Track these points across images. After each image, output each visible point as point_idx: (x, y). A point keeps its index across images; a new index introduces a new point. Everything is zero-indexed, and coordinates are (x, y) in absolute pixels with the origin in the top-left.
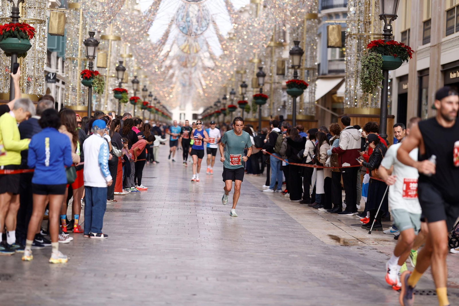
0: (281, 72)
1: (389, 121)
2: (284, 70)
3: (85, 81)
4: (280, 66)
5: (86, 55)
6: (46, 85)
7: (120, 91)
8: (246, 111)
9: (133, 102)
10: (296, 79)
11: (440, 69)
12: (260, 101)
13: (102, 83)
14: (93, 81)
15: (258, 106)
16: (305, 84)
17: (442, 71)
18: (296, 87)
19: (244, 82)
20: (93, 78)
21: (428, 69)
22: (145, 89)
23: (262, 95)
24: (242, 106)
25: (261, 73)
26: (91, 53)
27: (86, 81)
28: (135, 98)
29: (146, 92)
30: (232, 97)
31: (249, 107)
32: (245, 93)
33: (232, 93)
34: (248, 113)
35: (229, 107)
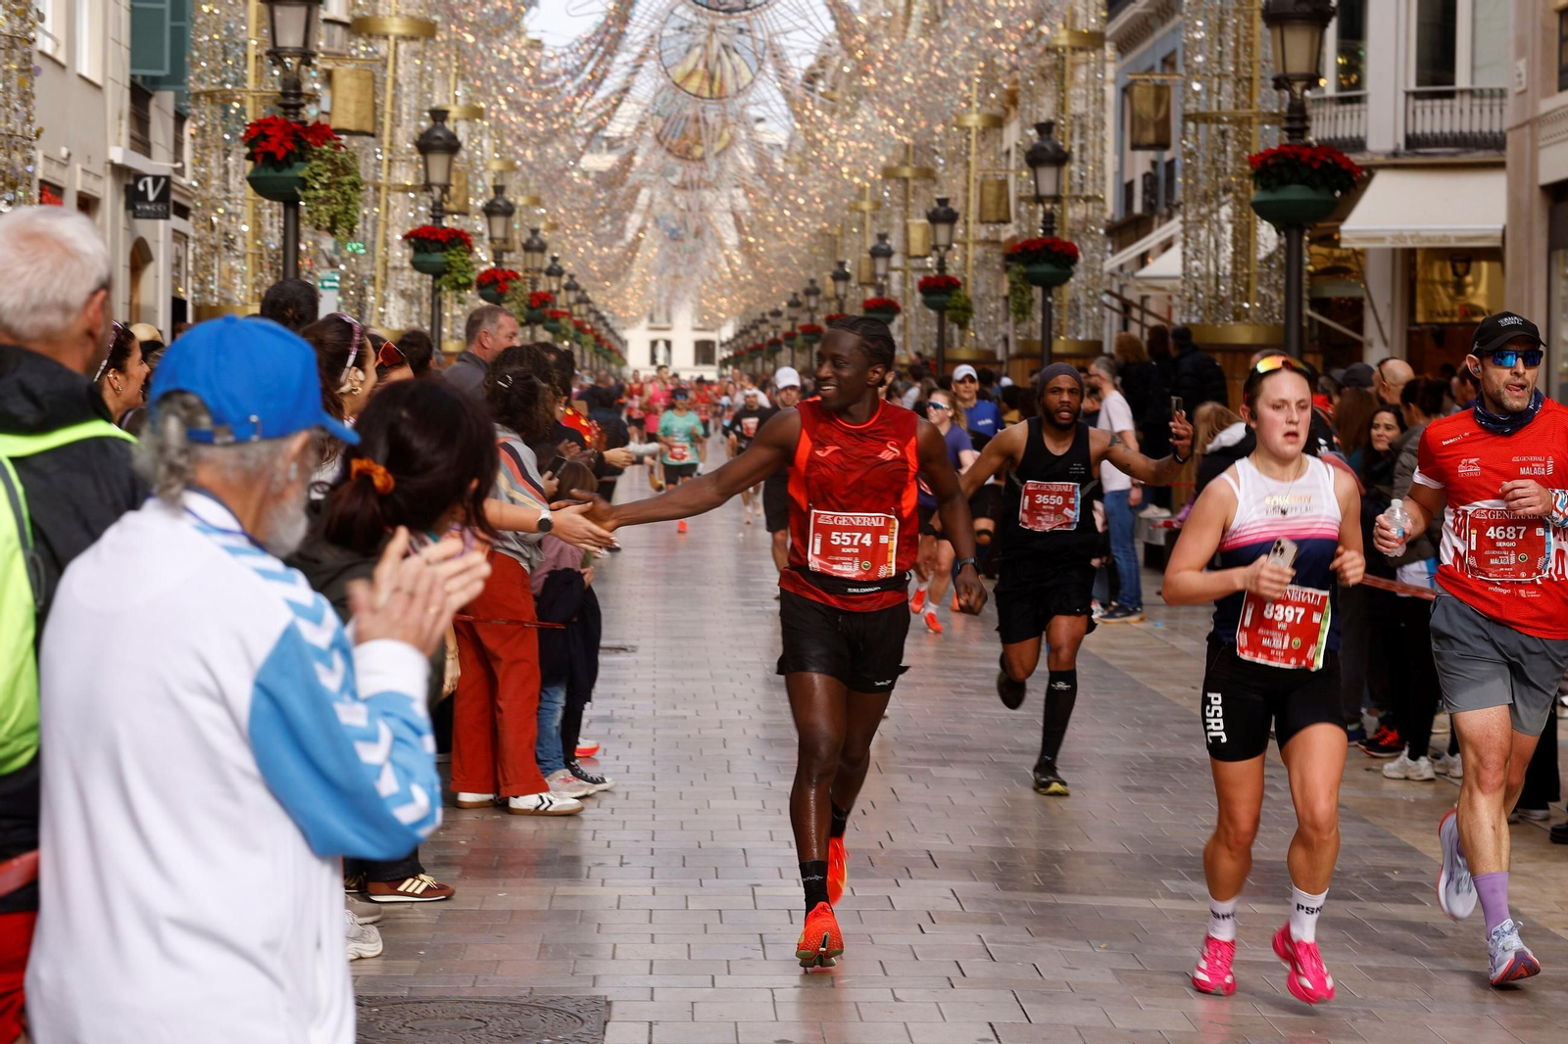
0: (1150, 136)
2: (1164, 125)
3: (263, 173)
4: (1146, 106)
5: (268, 47)
6: (130, 229)
7: (438, 241)
8: (954, 319)
9: (491, 291)
10: (1298, 142)
12: (1045, 269)
13: (346, 179)
14: (303, 171)
15: (1037, 291)
16: (1345, 167)
18: (1302, 182)
19: (943, 202)
20: (302, 159)
22: (536, 242)
23: (1057, 241)
24: (935, 298)
25: (1048, 146)
26: (291, 39)
27: (271, 172)
28: (500, 277)
29: (538, 255)
30: (881, 269)
31: (968, 301)
32: (949, 247)
33: (881, 252)
34: (963, 326)
35: (870, 306)
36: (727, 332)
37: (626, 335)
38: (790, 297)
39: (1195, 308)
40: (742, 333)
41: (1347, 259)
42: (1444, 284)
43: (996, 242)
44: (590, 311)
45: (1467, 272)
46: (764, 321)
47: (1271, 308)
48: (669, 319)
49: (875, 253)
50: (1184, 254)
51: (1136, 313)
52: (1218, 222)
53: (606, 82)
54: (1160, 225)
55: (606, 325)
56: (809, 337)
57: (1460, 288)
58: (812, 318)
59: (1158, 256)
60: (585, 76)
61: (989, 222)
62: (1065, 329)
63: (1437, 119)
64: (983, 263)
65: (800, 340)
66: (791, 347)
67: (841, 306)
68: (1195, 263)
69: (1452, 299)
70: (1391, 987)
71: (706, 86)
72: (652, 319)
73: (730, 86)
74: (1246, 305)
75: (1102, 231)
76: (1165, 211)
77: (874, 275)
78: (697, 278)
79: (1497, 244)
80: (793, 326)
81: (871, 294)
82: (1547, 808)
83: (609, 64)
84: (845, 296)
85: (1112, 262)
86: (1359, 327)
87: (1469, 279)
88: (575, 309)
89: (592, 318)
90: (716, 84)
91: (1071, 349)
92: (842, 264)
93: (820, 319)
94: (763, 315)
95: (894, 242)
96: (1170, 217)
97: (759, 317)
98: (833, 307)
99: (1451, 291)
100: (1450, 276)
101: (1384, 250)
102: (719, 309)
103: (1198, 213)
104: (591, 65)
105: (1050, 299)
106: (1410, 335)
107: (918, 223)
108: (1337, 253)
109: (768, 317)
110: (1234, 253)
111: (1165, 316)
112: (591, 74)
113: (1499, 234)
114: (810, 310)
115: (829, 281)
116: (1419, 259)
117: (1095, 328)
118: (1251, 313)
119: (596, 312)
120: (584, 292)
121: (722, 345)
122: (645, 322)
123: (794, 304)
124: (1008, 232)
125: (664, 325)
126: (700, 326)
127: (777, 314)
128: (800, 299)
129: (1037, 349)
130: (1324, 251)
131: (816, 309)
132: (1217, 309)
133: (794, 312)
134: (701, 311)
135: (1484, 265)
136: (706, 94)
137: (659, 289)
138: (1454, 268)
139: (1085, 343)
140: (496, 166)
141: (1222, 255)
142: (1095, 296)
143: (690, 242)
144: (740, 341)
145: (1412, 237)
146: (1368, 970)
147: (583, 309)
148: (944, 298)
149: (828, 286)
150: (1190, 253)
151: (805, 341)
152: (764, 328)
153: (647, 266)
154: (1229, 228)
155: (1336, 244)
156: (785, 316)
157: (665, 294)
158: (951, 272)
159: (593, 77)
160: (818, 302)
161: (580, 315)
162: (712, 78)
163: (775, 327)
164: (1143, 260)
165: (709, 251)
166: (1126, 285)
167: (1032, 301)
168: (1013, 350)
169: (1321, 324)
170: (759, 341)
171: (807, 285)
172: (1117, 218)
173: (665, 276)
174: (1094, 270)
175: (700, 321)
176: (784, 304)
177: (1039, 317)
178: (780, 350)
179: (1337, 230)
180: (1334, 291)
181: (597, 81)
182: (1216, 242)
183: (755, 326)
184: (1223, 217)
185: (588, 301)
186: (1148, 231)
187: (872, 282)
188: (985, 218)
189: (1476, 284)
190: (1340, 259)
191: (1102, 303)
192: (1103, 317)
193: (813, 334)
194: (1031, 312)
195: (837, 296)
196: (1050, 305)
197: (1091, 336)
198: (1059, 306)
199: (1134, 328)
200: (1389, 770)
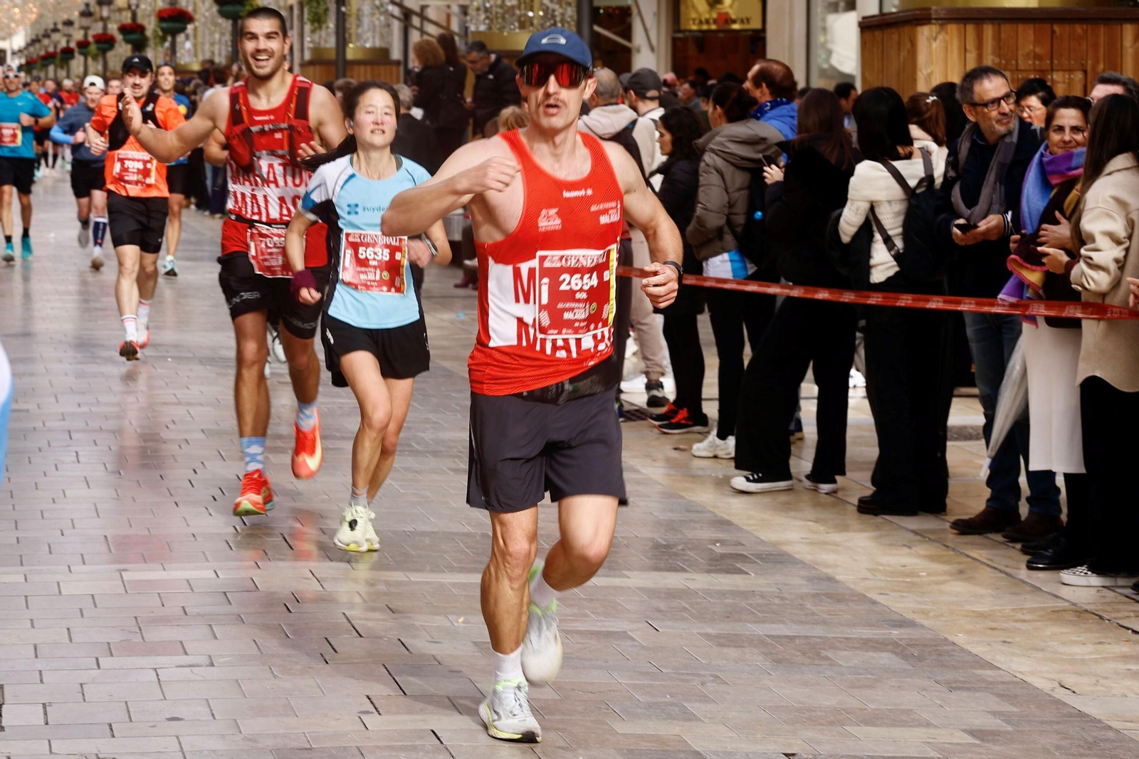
24: (229, 8)
35: (163, 17)
36: (19, 41)
38: (82, 8)
39: (483, 16)
40: (34, 41)
46: (55, 30)
47: (553, 16)
51: (416, 21)
56: (102, 46)
58: (105, 28)
62: (355, 37)
65: (93, 48)
66: (85, 55)
67: (134, 15)
74: (531, 14)
80: (86, 35)
82: (834, 482)
84: (138, 6)
91: (360, 56)
93: (113, 28)
94: (55, 24)
97: (51, 26)
98: (126, 18)
102: (11, 19)
105: (343, 9)
106: (675, 41)
109: (60, 26)
114: (102, 19)
117: (382, 36)
118: (535, 22)
121: (14, 53)
123: (86, 13)
127: (69, 23)
128: (92, 9)
129: (333, 56)
131: (108, 18)
132: (503, 18)
133: (85, 22)
139: (374, 50)
142: (382, 5)
144: (31, 49)
148: (237, 8)
151: (99, 49)
152: (56, 36)
156: (77, 25)
160: (110, 11)
163: (68, 36)
167: (327, 10)
168: (307, 56)
170: (51, 50)
176: (76, 13)
177: (332, 25)
178: (72, 57)
183: (47, 35)
191: (386, 12)
192: (388, 25)
193: (106, 42)
194: (325, 22)
195: (129, 7)
196: (344, 14)
197: (378, 44)
198: (350, 16)
199: (415, 37)
200: (698, 449)
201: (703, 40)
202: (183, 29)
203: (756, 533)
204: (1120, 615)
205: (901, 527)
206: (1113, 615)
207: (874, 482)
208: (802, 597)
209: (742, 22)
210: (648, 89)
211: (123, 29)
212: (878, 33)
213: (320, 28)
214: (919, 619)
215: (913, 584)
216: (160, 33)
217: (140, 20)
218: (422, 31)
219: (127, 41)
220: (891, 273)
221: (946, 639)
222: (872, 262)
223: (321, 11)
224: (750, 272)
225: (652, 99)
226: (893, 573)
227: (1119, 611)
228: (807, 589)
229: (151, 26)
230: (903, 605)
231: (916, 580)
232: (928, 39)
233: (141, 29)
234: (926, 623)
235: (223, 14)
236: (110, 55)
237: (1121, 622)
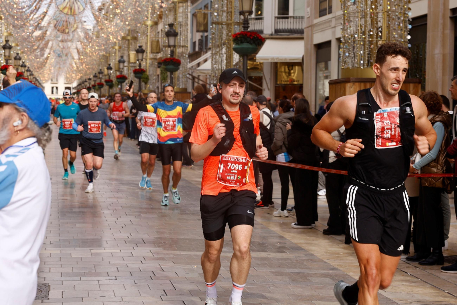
0: (202, 28)
1: (414, 88)
2: (206, 25)
4: (201, 20)
8: (143, 81)
10: (246, 31)
11: (449, 14)
12: (171, 67)
15: (169, 73)
16: (260, 38)
17: (451, 18)
18: (248, 42)
19: (140, 47)
21: (425, 16)
22: (18, 57)
23: (174, 59)
24: (138, 75)
25: (172, 31)
29: (18, 61)
30: (121, 66)
31: (148, 76)
32: (142, 60)
33: (121, 61)
34: (146, 83)
35: (118, 77)
36: (75, 84)
37: (44, 85)
38: (94, 74)
39: (215, 79)
40: (79, 85)
41: (258, 65)
42: (285, 72)
43: (155, 59)
44: (34, 78)
45: (292, 69)
46: (86, 81)
48: (57, 80)
49: (120, 62)
50: (212, 63)
51: (196, 80)
52: (222, 54)
53: (40, 10)
54: (203, 55)
55: (39, 82)
57: (290, 74)
58: (101, 81)
59: (203, 64)
60: (33, 7)
61: (154, 53)
62: (176, 85)
63: (284, 25)
64: (152, 65)
65: (97, 87)
66: (95, 89)
67: (109, 77)
68: (215, 66)
69: (288, 77)
70: (279, 277)
71: (70, 11)
72: (52, 80)
73: (77, 11)
75: (187, 56)
76: (205, 50)
77: (119, 68)
78: (66, 68)
79: (301, 61)
80: (95, 83)
81: (118, 74)
83: (41, 4)
84: (111, 74)
85: (190, 65)
86: (261, 85)
87: (292, 71)
88: (29, 77)
89: (34, 80)
90: (73, 11)
91: (178, 91)
92: (110, 65)
93: (103, 81)
94: (86, 79)
95: (125, 58)
96: (206, 52)
97: (84, 80)
98: (107, 78)
99: (287, 74)
100: (287, 70)
101: (268, 63)
102: (72, 78)
103: (216, 51)
104: (35, 4)
105: (172, 76)
106: (276, 87)
107: (133, 54)
108: (255, 63)
109: (87, 80)
110: (226, 63)
111: (205, 81)
112: (35, 6)
113: (301, 58)
114: (100, 78)
115: (106, 70)
116: (278, 65)
117: (185, 84)
119: (36, 78)
120: (32, 72)
121: (73, 88)
122: (50, 81)
123: (95, 76)
124: (159, 56)
125: (56, 82)
126: (66, 82)
127: (90, 79)
128: (97, 75)
130: (251, 63)
131: (102, 78)
133: (95, 79)
134: (67, 78)
135: (297, 67)
136: (69, 13)
137: (54, 71)
138: (288, 68)
139: (182, 89)
140: (6, 34)
141: (223, 63)
142: (185, 75)
143: (64, 58)
144: (78, 87)
145: (277, 59)
146: (272, 272)
147: (32, 77)
148: (141, 75)
149: (106, 71)
150: (214, 63)
151: (99, 87)
152: (86, 83)
153: (51, 65)
154: (225, 55)
155: (255, 60)
156: (92, 80)
157: (56, 73)
158: (142, 67)
159: (36, 8)
160: (102, 76)
161: (31, 79)
162: (71, 9)
163: (90, 83)
164: (199, 65)
165: (70, 60)
166: (194, 72)
167: (167, 76)
168: (160, 91)
169: (250, 84)
171: (99, 71)
172: (191, 52)
173: (56, 68)
174: (185, 67)
175: (66, 81)
176: (92, 76)
179: (255, 56)
180: (254, 74)
181: (37, 9)
182: (221, 59)
183: (83, 83)
184: (223, 52)
185: (33, 75)
186: (200, 56)
187: (119, 70)
188: (153, 52)
189: (294, 73)
190: (256, 65)
191: (187, 77)
192: (187, 81)
193: (101, 85)
194: (167, 79)
195: (108, 74)
196: (172, 77)
197: (184, 87)
198: (175, 78)
199: (196, 85)
200: (275, 214)
201: (285, 87)
202: (124, 82)
203: (291, 240)
204: (402, 267)
205: (336, 239)
206: (399, 267)
207: (328, 225)
208: (303, 260)
209: (297, 81)
210: (263, 101)
211: (106, 81)
212: (334, 85)
213: (165, 82)
214: (339, 268)
215: (338, 257)
216: (117, 83)
217: (111, 78)
218: (198, 83)
219: (107, 85)
220: (335, 159)
221: (347, 274)
222: (330, 156)
223: (165, 76)
224: (291, 159)
225: (264, 104)
226: (332, 253)
227: (401, 266)
228: (306, 258)
229: (114, 80)
230: (334, 263)
231: (339, 255)
232: (349, 88)
233: (112, 81)
234: (341, 269)
235: (136, 77)
236: (102, 89)
237: (402, 270)
